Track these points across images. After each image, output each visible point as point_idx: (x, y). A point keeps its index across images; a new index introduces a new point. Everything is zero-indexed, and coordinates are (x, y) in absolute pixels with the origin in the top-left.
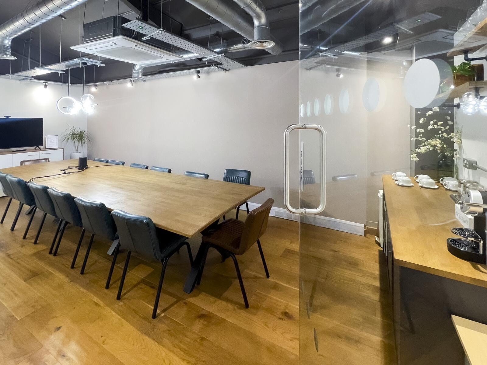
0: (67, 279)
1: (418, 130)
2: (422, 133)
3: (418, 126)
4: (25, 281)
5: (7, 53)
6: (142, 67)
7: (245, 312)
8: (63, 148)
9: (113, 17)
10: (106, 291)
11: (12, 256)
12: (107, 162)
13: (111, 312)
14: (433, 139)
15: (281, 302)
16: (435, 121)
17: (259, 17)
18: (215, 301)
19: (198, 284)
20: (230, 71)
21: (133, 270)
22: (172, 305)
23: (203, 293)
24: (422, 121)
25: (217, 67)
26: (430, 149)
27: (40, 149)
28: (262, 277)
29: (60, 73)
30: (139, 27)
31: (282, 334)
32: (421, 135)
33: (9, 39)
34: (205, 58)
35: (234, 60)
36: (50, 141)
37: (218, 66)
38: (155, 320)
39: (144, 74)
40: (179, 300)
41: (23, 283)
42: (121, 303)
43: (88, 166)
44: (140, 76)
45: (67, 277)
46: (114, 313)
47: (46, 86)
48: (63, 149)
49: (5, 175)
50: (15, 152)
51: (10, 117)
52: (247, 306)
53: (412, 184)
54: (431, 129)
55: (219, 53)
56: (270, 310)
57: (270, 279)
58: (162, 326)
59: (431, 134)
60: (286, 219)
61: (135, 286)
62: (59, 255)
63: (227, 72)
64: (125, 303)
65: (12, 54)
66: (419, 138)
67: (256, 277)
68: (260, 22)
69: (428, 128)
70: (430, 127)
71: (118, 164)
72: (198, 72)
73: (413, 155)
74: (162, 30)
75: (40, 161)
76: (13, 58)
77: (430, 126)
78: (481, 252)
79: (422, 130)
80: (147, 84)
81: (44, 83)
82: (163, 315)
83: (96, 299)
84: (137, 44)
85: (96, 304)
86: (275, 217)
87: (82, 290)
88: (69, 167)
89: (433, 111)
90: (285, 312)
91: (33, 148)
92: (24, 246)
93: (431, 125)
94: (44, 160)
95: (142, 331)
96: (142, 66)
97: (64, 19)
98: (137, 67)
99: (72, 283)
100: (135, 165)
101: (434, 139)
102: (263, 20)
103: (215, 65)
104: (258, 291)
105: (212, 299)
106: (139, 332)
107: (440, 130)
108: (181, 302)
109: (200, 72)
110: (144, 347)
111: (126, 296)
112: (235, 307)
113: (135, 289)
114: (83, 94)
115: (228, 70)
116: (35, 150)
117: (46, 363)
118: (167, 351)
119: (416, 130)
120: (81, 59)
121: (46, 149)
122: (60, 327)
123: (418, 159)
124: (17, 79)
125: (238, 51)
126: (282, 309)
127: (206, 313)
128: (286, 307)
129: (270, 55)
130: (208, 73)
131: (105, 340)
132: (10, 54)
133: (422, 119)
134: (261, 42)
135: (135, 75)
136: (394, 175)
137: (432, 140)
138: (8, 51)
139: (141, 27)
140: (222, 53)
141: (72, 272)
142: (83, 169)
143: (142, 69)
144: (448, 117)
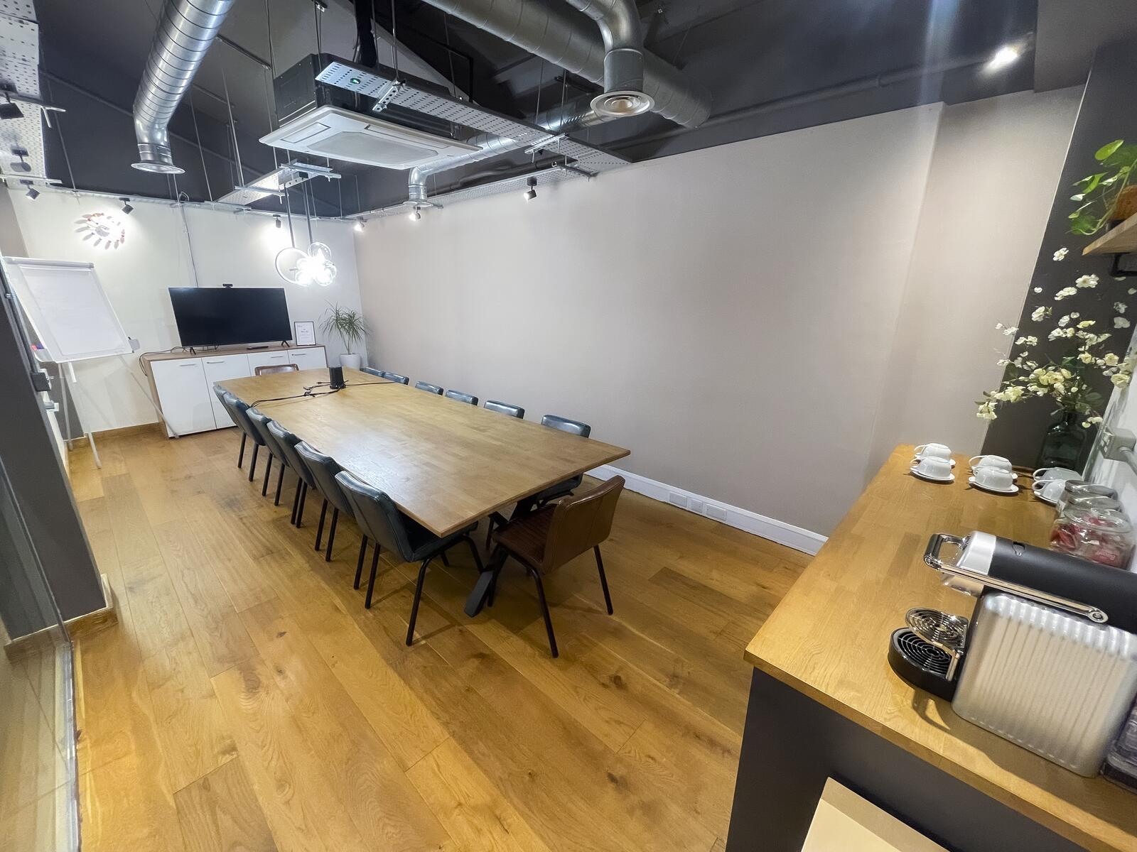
0: (307, 565)
1: (1021, 341)
2: (1030, 348)
3: (1026, 326)
4: (255, 558)
5: (166, 160)
6: (423, 175)
7: (549, 663)
8: (323, 344)
9: (311, 58)
10: (354, 591)
11: (245, 520)
12: (383, 375)
13: (353, 624)
14: (1050, 368)
15: (616, 659)
16: (1075, 316)
17: (611, 19)
18: (508, 637)
19: (490, 604)
20: (599, 176)
21: (401, 566)
22: (440, 631)
23: (493, 620)
24: (1038, 314)
25: (567, 168)
26: (1038, 393)
27: (289, 346)
28: (599, 611)
29: (281, 195)
30: (352, 79)
31: (596, 709)
32: (1026, 354)
33: (160, 129)
34: (531, 146)
35: (598, 149)
36: (303, 332)
37: (569, 165)
38: (411, 649)
39: (431, 193)
40: (453, 623)
41: (251, 561)
42: (370, 614)
43: (346, 383)
44: (422, 197)
45: (308, 562)
46: (356, 626)
47: (278, 223)
48: (324, 346)
49: (223, 392)
50: (252, 351)
51: (231, 285)
52: (555, 654)
53: (951, 477)
54: (1059, 339)
55: (555, 133)
56: (592, 670)
57: (613, 617)
58: (415, 660)
59: (1051, 354)
60: (689, 511)
61: (396, 592)
62: (304, 527)
63: (592, 179)
64: (375, 615)
65: (177, 163)
66: (1018, 363)
67: (590, 610)
68: (615, 35)
69: (1050, 336)
70: (1056, 333)
71: (397, 380)
72: (533, 182)
73: (986, 405)
74: (397, 82)
75: (283, 368)
76: (179, 171)
77: (1058, 330)
78: (950, 676)
79: (1033, 340)
80: (446, 213)
81: (274, 216)
82: (423, 642)
83: (338, 601)
84: (368, 124)
85: (337, 609)
86: (670, 504)
87: (323, 584)
88: (319, 383)
89: (1076, 288)
90: (617, 676)
91: (280, 343)
92: (262, 506)
93: (1062, 328)
94: (289, 368)
95: (387, 660)
96: (423, 172)
97: (267, 68)
98: (414, 177)
99: (312, 572)
100: (423, 386)
101: (1054, 368)
102: (625, 27)
103: (561, 164)
104: (583, 633)
105: (504, 633)
106: (383, 661)
107: (1083, 342)
108: (457, 628)
109: (538, 181)
110: (385, 683)
111: (379, 605)
112: (537, 653)
113: (395, 596)
114: (311, 243)
115: (595, 175)
116: (282, 348)
117: (259, 676)
118: (413, 696)
119: (1017, 339)
120: (292, 165)
121: (298, 347)
122: (284, 633)
123: (996, 417)
124: (230, 211)
125: (599, 122)
126: (613, 671)
127: (488, 652)
128: (621, 668)
129: (680, 131)
130: (556, 182)
131: (336, 662)
132: (171, 162)
133: (1041, 310)
134: (618, 97)
135: (413, 195)
136: (919, 450)
137: (1045, 369)
138: (166, 157)
139: (355, 81)
140: (562, 133)
141: (316, 554)
142: (337, 388)
143: (425, 180)
144: (1120, 305)
